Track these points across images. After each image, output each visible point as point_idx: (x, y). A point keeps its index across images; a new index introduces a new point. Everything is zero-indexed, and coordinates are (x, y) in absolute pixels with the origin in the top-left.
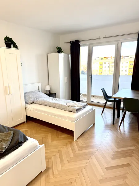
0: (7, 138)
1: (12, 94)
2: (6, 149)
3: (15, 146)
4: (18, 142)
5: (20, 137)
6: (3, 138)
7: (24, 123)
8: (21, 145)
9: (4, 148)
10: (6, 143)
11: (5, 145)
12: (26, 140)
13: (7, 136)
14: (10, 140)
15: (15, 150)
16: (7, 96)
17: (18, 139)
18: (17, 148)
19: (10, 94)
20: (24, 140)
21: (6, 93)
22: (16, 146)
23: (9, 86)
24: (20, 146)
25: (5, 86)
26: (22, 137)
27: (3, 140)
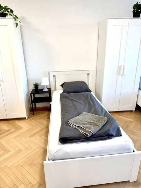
0: (99, 124)
1: (125, 76)
2: (92, 135)
3: (103, 136)
4: (107, 133)
5: (113, 128)
6: (95, 121)
7: (132, 111)
8: (111, 139)
9: (90, 133)
10: (95, 128)
11: (93, 130)
12: (119, 134)
13: (100, 120)
14: (101, 127)
15: (102, 140)
16: (119, 77)
17: (109, 130)
18: (104, 139)
19: (124, 76)
20: (116, 134)
21: (119, 73)
22: (105, 136)
23: (124, 66)
24: (109, 139)
25: (120, 65)
26: (115, 129)
27: (94, 123)
